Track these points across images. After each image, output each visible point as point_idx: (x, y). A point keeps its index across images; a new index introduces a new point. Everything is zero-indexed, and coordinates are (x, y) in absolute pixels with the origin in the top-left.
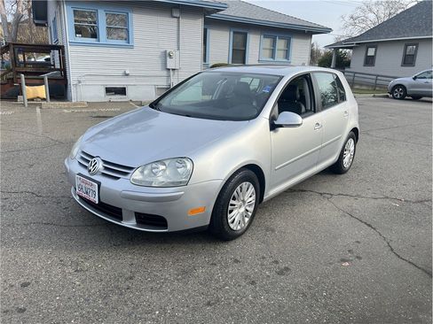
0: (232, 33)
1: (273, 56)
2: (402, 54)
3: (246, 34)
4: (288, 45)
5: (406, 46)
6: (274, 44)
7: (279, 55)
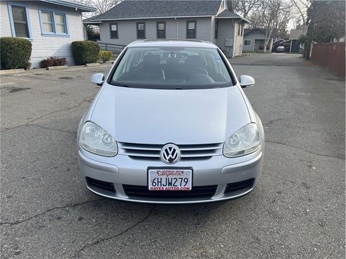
0: (10, 7)
1: (53, 29)
2: (136, 29)
3: (25, 8)
4: (64, 21)
5: (138, 24)
6: (52, 19)
7: (59, 29)
